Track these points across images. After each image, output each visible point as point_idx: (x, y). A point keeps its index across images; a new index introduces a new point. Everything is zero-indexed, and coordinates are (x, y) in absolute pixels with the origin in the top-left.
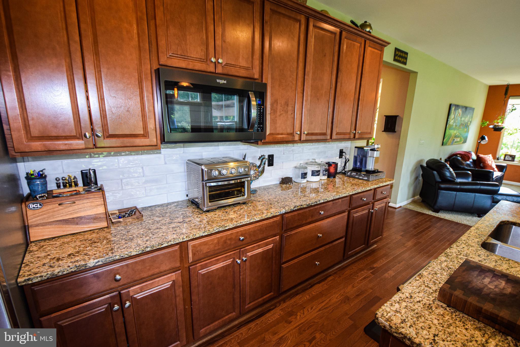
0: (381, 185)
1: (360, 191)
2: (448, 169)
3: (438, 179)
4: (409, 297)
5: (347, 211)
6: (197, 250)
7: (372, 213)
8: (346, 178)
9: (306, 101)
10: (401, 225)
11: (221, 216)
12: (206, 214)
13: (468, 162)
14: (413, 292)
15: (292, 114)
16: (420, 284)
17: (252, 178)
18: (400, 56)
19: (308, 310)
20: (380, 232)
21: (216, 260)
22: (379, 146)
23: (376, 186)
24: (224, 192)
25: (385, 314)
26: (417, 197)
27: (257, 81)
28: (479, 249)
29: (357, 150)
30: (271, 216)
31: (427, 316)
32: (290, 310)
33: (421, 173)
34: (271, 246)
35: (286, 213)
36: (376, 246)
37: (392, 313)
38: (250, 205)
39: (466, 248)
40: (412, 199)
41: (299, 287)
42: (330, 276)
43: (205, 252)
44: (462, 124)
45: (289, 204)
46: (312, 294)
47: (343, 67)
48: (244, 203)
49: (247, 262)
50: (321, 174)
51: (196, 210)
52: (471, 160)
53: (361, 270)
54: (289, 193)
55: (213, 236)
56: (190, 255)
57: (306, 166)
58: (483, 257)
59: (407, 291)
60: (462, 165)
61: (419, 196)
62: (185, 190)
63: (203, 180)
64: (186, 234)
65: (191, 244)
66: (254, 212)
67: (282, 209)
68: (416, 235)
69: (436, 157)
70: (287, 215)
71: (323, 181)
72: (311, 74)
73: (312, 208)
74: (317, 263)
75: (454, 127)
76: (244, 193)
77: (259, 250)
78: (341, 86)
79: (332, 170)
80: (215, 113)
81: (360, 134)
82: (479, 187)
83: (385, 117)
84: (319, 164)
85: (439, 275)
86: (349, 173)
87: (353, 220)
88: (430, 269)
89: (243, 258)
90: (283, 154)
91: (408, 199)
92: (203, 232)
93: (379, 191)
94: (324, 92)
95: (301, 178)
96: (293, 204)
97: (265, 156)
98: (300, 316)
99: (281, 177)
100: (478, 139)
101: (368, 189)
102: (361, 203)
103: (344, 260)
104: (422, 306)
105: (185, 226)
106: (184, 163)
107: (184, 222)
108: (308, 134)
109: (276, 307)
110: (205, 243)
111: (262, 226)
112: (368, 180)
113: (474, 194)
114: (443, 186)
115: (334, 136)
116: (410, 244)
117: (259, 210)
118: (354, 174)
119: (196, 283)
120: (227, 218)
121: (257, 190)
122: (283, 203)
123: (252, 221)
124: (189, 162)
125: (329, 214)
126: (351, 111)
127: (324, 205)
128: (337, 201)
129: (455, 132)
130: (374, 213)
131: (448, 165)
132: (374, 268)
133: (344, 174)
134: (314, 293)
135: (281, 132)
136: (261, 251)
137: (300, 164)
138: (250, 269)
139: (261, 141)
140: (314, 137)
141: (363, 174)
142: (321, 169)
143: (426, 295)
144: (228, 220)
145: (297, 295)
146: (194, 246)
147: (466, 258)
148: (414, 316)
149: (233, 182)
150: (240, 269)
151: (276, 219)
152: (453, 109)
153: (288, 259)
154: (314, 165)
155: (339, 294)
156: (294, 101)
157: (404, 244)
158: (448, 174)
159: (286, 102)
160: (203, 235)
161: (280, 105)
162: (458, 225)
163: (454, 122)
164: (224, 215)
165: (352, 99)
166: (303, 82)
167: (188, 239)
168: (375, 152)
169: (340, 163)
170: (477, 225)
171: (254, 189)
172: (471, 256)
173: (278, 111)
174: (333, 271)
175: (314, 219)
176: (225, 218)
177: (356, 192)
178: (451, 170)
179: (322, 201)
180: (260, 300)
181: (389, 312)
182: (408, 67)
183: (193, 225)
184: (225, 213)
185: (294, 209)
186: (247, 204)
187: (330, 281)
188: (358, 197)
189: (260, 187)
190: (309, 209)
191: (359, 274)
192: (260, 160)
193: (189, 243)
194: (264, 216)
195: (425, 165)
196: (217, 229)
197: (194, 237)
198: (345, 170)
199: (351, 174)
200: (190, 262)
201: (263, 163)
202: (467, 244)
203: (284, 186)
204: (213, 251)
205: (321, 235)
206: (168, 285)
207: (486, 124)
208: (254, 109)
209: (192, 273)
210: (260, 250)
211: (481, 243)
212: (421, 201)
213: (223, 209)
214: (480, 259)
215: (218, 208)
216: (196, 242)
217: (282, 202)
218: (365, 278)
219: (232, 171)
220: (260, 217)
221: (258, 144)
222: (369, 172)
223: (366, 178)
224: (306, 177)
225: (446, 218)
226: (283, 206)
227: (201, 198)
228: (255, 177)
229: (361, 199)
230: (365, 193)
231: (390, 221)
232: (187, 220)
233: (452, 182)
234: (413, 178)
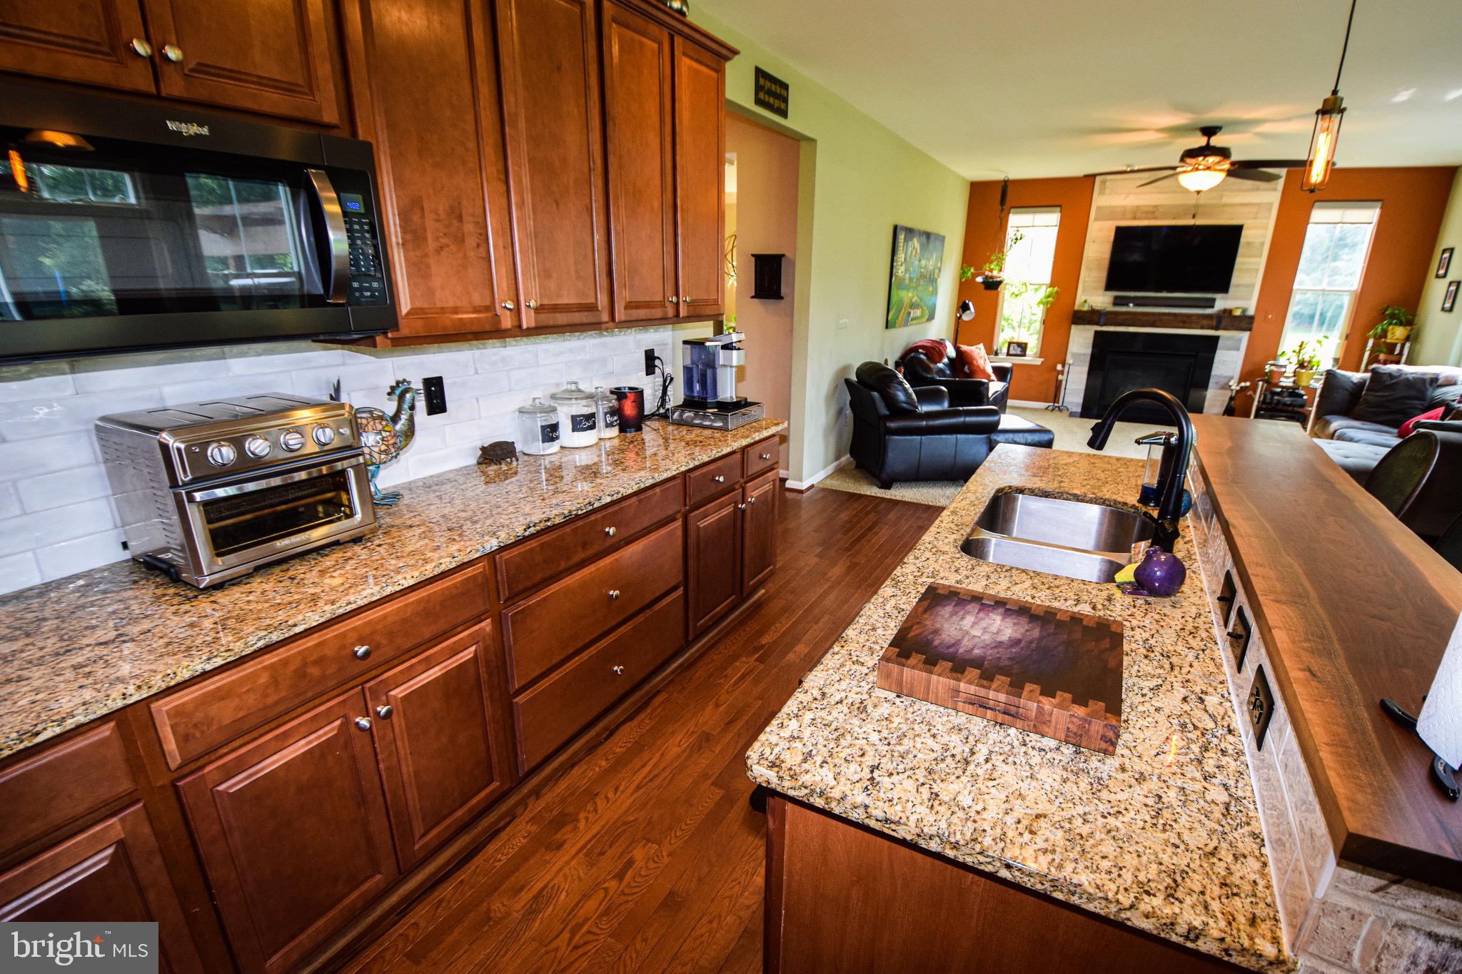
0: (757, 437)
1: (706, 459)
2: (901, 383)
3: (884, 411)
4: (819, 697)
5: (679, 516)
6: (195, 720)
7: (744, 511)
8: (670, 428)
9: (521, 205)
10: (816, 531)
11: (271, 595)
12: (212, 599)
13: (940, 365)
14: (828, 682)
15: (478, 246)
16: (842, 660)
17: (376, 456)
18: (770, 93)
19: (607, 797)
20: (765, 558)
21: (276, 738)
22: (742, 337)
23: (744, 442)
24: (271, 514)
25: (767, 751)
26: (846, 458)
27: (335, 133)
28: (958, 555)
29: (689, 351)
30: (454, 565)
31: (857, 729)
32: (555, 812)
33: (849, 398)
34: (468, 654)
35: (501, 549)
36: (763, 591)
37: (784, 744)
38: (377, 542)
39: (933, 558)
40: (835, 464)
41: (577, 745)
42: (658, 692)
43: (227, 721)
44: (922, 276)
45: (507, 522)
46: (614, 753)
47: (617, 109)
48: (357, 540)
49: (395, 718)
50: (600, 422)
51: (172, 591)
52: (946, 360)
53: (734, 658)
54: (509, 488)
55: (251, 663)
56: (171, 745)
57: (553, 403)
58: (965, 573)
59: (816, 684)
60: (928, 373)
61: (849, 455)
62: (110, 525)
63: (174, 483)
64: (136, 677)
65: (162, 708)
66: (393, 562)
67: (487, 538)
68: (849, 549)
69: (877, 359)
70: (506, 555)
71: (608, 444)
72: (522, 124)
73: (580, 523)
74: (616, 668)
75: (907, 282)
76: (350, 507)
77: (431, 671)
78: (621, 167)
79: (629, 409)
80: (212, 245)
81: (689, 305)
82: (962, 419)
83: (753, 259)
84: (590, 397)
85: (880, 631)
86: (676, 415)
87: (698, 536)
88: (862, 620)
89: (379, 709)
90: (472, 372)
91: (825, 466)
92: (204, 657)
93: (753, 453)
94: (571, 183)
95: (544, 441)
96: (521, 519)
97: (409, 383)
98: (587, 819)
99: (479, 444)
100: (958, 311)
101: (727, 450)
102: (713, 489)
103: (689, 644)
104: (846, 710)
105: (126, 652)
106: (88, 431)
107: (121, 638)
108: (538, 310)
109: (514, 818)
110: (221, 695)
111: (428, 601)
112: (724, 429)
113: (954, 436)
114: (892, 425)
115: (620, 314)
116: (837, 571)
117: (412, 553)
118: (688, 415)
119: (216, 828)
120: (296, 597)
121: (401, 492)
122: (488, 522)
123: (389, 590)
124: (108, 426)
125: (632, 532)
126: (658, 243)
127: (616, 508)
128: (650, 492)
129: (910, 295)
130: (748, 513)
131: (900, 376)
132: (762, 647)
133: (664, 417)
134: (618, 750)
135: (451, 304)
136: (439, 674)
137: (534, 399)
138: (409, 734)
139: (385, 333)
140: (562, 318)
141: (712, 413)
142: (601, 410)
143: (854, 683)
144: (298, 602)
145: (573, 766)
146: (177, 713)
147: (932, 580)
148: (831, 736)
149: (303, 475)
150: (374, 744)
151: (474, 570)
152: (901, 237)
153: (529, 679)
154: (576, 399)
155: (685, 731)
156: (479, 203)
157: (826, 574)
158: (901, 396)
159: (452, 208)
160: (208, 667)
161: (435, 217)
162: (930, 511)
163: (906, 270)
164: (282, 591)
165: (656, 204)
166: (500, 145)
167: (145, 694)
168: (735, 352)
169: (650, 388)
170: (954, 505)
171: (390, 491)
172: (942, 575)
173: (429, 235)
174: (663, 679)
175: (592, 551)
176: (287, 598)
177: (697, 463)
178: (907, 386)
179: (608, 499)
180: (459, 813)
181: (777, 745)
182: (792, 123)
183: (162, 642)
184: (287, 583)
185: (527, 534)
186: (369, 540)
187: (659, 706)
188: (704, 475)
189: (410, 483)
190: (573, 526)
191: (729, 671)
192: (395, 397)
193: (154, 706)
194: (430, 570)
195: (854, 378)
196: (259, 639)
197: (173, 683)
198: (667, 407)
199: (681, 415)
200: (173, 766)
201: (406, 406)
202: (934, 550)
203: (492, 469)
204: (260, 710)
205: (617, 592)
206: (98, 861)
207: (969, 274)
208: (335, 228)
209: (189, 800)
210: (435, 673)
211: (960, 543)
212: (853, 467)
213: (277, 570)
214: (959, 578)
215: (258, 569)
216: (181, 697)
217: (486, 518)
218: (743, 677)
219: (291, 442)
220: (416, 574)
221: (375, 346)
222: (726, 408)
223: (719, 424)
224: (557, 438)
225: (906, 499)
226: (490, 529)
227: (180, 545)
228: (386, 452)
229: (713, 480)
230: (720, 463)
231: (791, 526)
232: (134, 630)
233: (912, 414)
234: (833, 412)
